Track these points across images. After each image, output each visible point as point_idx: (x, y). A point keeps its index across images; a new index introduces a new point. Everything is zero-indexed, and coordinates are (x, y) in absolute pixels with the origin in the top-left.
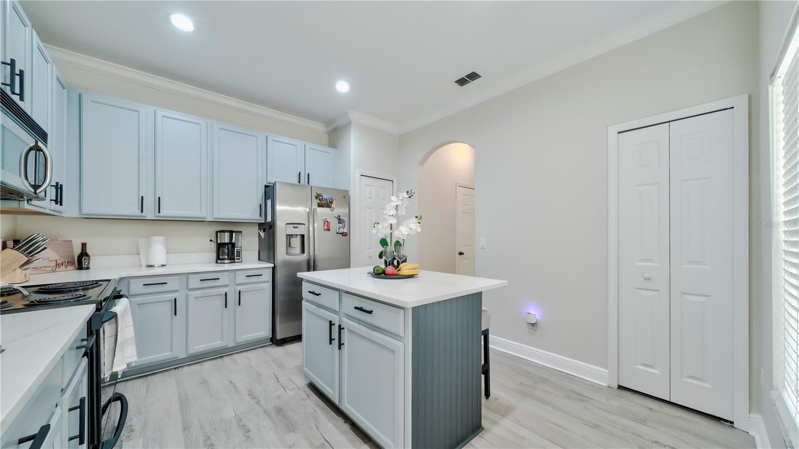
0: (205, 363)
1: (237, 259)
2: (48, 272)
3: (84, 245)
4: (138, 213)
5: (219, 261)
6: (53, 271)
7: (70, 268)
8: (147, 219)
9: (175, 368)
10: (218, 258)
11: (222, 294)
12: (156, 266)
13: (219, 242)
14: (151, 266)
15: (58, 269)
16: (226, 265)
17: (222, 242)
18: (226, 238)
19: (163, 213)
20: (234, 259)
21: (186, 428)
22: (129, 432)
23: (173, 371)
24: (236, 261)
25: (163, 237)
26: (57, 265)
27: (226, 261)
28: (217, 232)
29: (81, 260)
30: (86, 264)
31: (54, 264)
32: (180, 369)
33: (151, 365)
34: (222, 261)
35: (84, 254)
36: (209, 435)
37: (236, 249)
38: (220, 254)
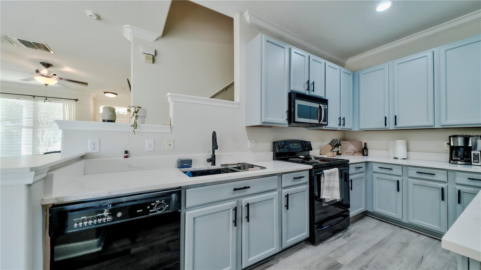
0: (422, 236)
1: (474, 162)
2: (351, 155)
3: (365, 144)
4: (383, 126)
5: (451, 162)
6: (353, 155)
7: (360, 154)
8: (389, 129)
9: (401, 227)
10: (451, 159)
11: (439, 188)
12: (399, 158)
13: (452, 144)
14: (396, 158)
15: (355, 154)
16: (459, 166)
17: (455, 145)
18: (460, 142)
19: (398, 125)
20: (470, 161)
21: (365, 254)
22: (347, 236)
23: (398, 227)
24: (473, 164)
25: (404, 140)
26: (355, 152)
27: (459, 163)
28: (450, 137)
29: (364, 151)
30: (366, 153)
31: (353, 152)
32: (403, 229)
33: (395, 219)
34: (455, 162)
35: (366, 148)
36: (369, 265)
37: (472, 152)
38: (453, 155)
